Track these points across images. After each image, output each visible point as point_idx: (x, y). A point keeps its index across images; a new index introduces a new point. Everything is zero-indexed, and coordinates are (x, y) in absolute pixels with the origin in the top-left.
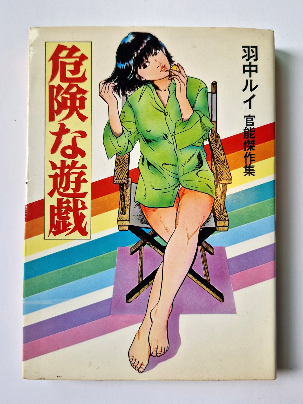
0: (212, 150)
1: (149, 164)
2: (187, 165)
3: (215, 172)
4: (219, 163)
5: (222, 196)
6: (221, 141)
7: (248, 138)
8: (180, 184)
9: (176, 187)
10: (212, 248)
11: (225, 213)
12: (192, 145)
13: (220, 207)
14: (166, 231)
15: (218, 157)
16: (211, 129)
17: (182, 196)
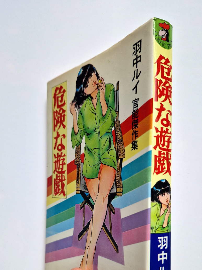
0: (116, 133)
1: (88, 150)
2: (104, 147)
3: (117, 150)
4: (119, 143)
5: (120, 169)
6: (120, 125)
7: (134, 118)
8: (101, 161)
9: (99, 164)
10: (114, 209)
11: (121, 181)
12: (106, 132)
13: (119, 177)
14: (94, 195)
15: (119, 139)
16: (116, 118)
17: (101, 170)
